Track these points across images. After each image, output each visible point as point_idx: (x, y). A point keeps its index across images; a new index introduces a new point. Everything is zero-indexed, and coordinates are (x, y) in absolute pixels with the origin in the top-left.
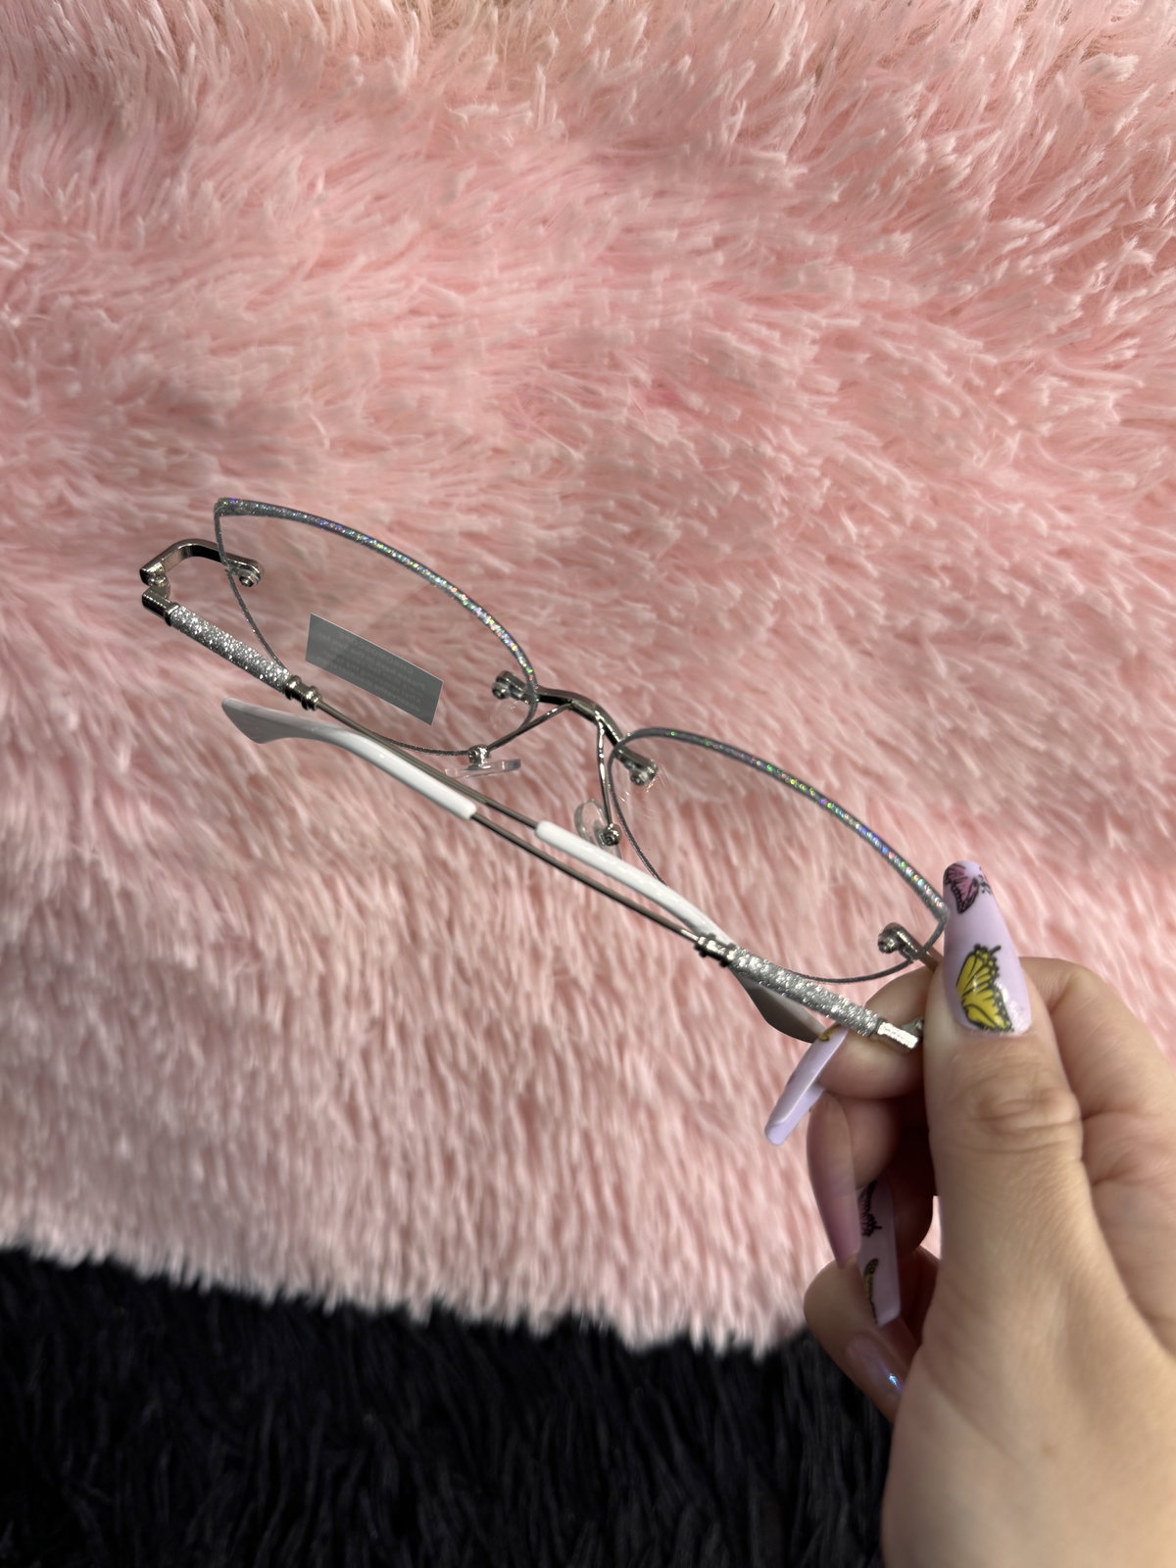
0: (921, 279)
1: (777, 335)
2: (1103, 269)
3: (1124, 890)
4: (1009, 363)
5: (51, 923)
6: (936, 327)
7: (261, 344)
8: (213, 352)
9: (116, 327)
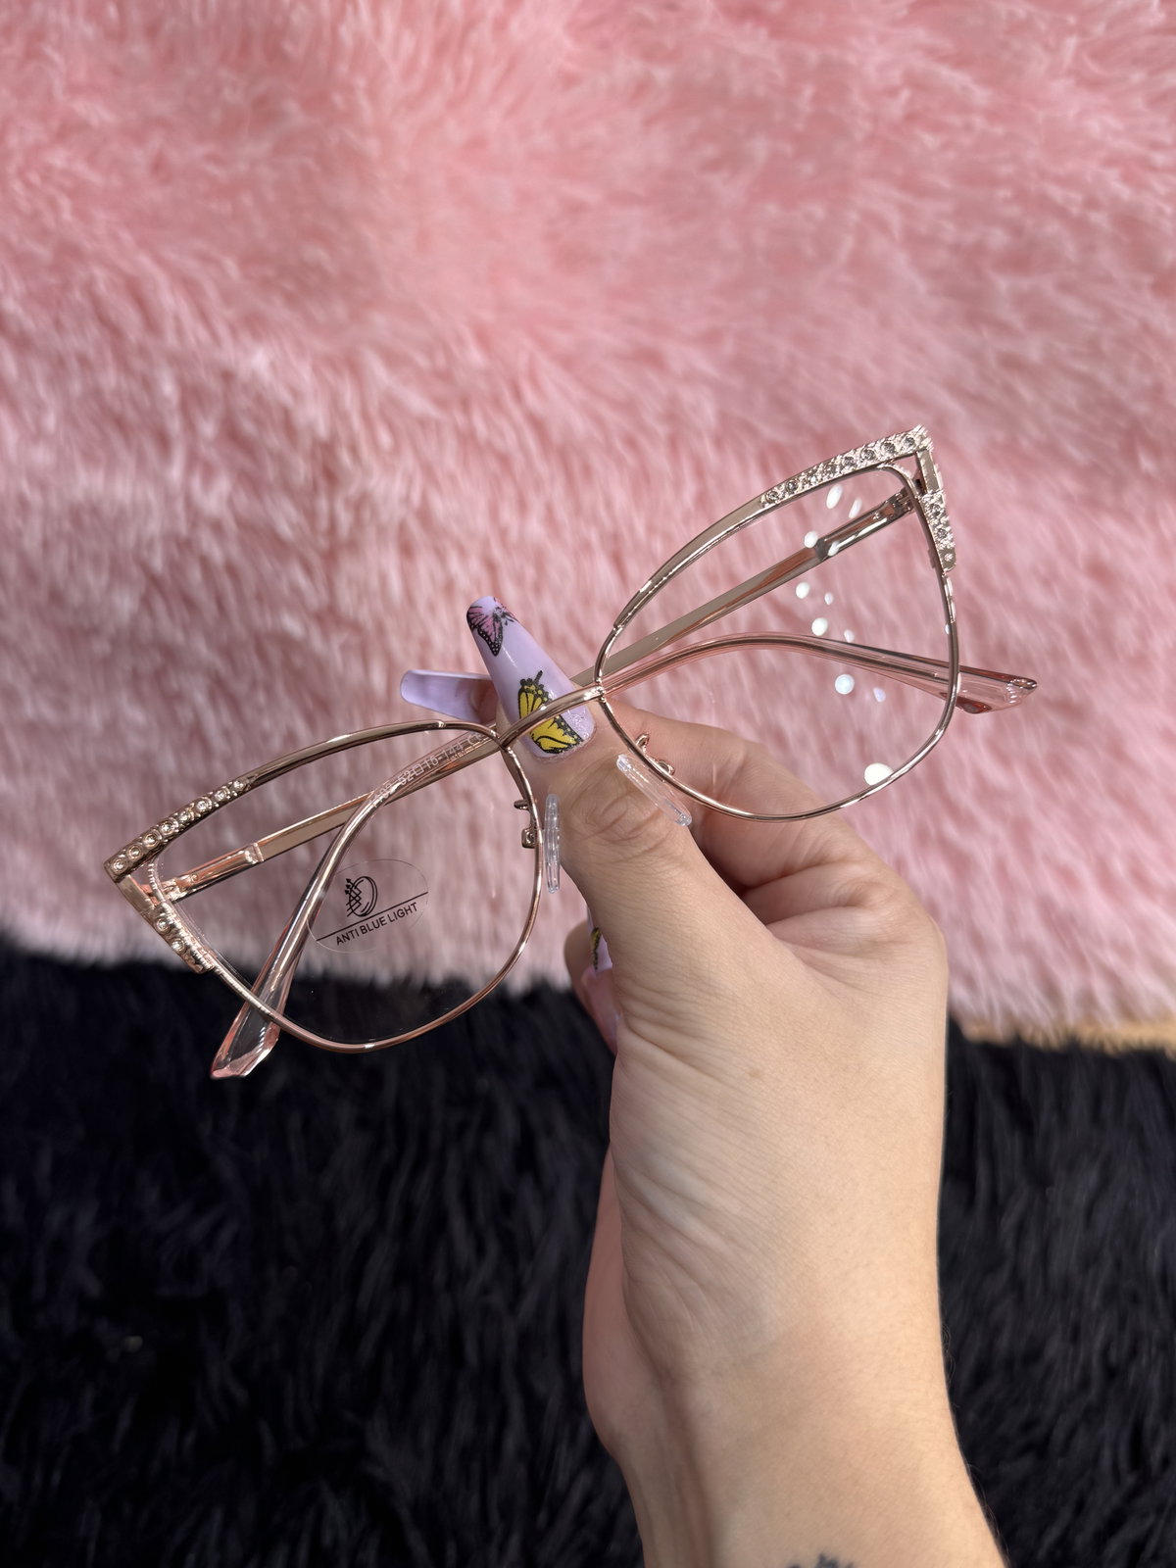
3: (1153, 519)
5: (159, 606)
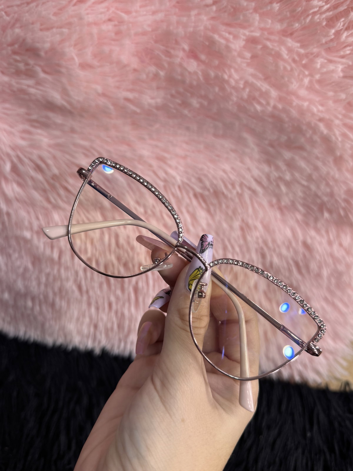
0: (281, 21)
1: (231, 37)
2: (343, 21)
3: (327, 232)
4: (308, 53)
6: (284, 38)
7: (57, 28)
8: (41, 30)
9: (8, 18)
